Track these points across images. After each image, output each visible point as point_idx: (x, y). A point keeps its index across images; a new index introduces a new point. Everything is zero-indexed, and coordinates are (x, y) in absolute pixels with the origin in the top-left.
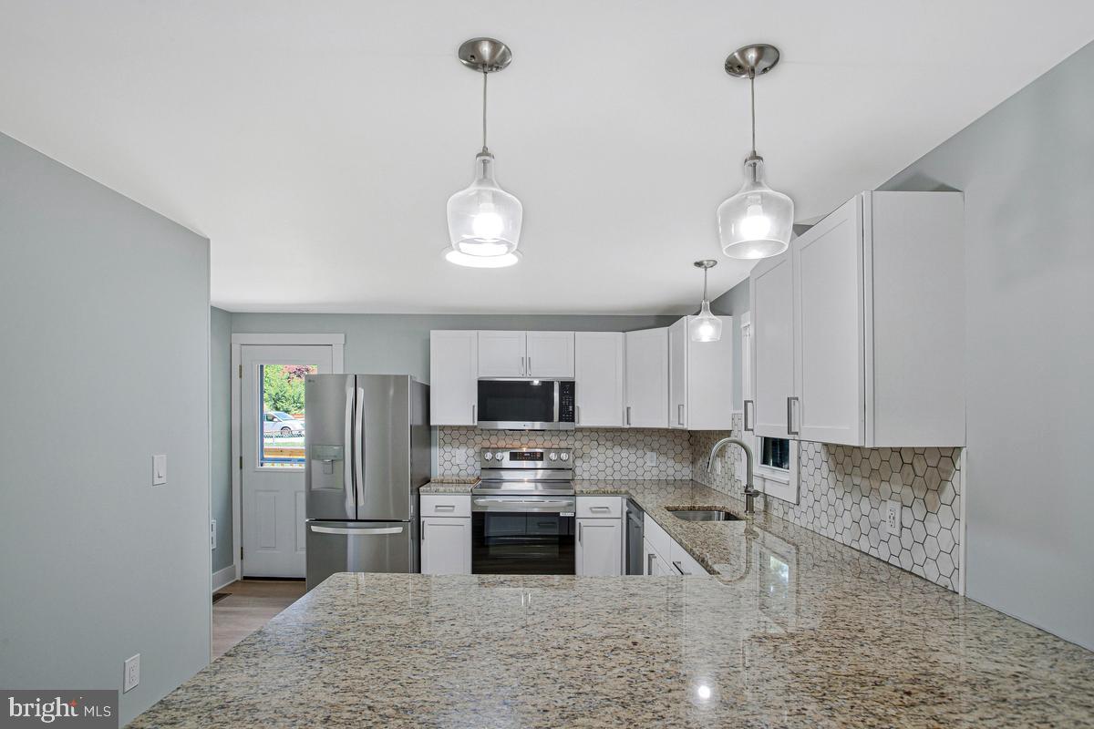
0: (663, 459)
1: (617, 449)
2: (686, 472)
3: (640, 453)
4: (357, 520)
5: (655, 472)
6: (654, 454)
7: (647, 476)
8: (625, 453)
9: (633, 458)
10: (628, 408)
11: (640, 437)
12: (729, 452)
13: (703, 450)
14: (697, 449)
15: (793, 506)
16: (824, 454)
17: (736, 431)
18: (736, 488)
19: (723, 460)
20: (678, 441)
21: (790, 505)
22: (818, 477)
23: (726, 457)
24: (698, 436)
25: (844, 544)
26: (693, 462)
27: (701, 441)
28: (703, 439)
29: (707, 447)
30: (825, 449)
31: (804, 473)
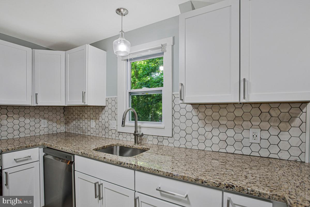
0: (50, 123)
1: (22, 119)
2: (62, 128)
3: (37, 120)
5: (46, 130)
6: (46, 121)
7: (42, 133)
8: (27, 121)
9: (32, 124)
10: (36, 94)
11: (37, 111)
12: (103, 116)
13: (77, 117)
14: (70, 117)
15: (167, 138)
16: (194, 113)
17: (110, 106)
18: (110, 133)
19: (97, 121)
20: (58, 113)
21: (165, 138)
22: (189, 123)
23: (100, 120)
24: (72, 110)
25: (213, 151)
26: (67, 123)
27: (74, 114)
28: (77, 112)
29: (81, 115)
30: (196, 110)
31: (177, 122)
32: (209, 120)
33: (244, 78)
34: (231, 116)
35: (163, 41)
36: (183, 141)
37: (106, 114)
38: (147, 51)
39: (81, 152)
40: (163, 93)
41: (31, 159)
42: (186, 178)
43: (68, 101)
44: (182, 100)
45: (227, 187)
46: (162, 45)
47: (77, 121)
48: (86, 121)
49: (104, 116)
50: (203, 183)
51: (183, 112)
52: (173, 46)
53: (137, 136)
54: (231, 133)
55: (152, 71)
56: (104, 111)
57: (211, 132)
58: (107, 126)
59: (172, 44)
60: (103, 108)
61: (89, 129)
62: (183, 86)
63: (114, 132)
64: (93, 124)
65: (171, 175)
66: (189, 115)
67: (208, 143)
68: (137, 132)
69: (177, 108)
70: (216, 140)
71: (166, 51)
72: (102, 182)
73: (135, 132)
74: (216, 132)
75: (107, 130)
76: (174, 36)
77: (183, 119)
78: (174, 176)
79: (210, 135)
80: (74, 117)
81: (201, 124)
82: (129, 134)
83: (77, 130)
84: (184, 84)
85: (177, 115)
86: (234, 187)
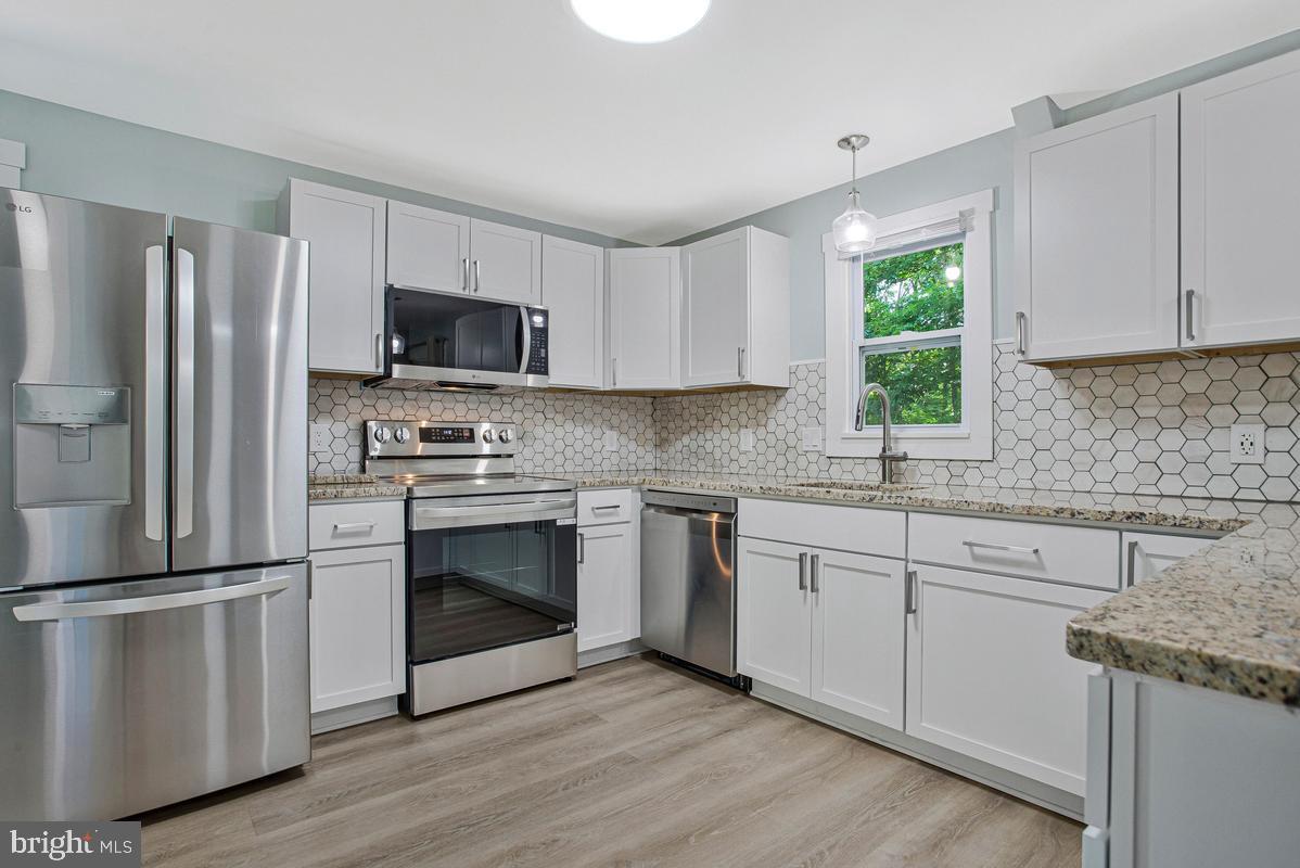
0: (624, 440)
1: (569, 426)
2: (649, 458)
3: (597, 432)
4: (171, 574)
5: (615, 459)
6: (614, 434)
7: (606, 466)
8: (579, 432)
9: (588, 439)
12: (781, 418)
13: (693, 424)
14: (672, 425)
15: (977, 464)
16: (1060, 389)
17: (802, 387)
18: (802, 462)
19: (762, 431)
20: (640, 416)
21: (969, 464)
22: (1044, 420)
23: (772, 426)
24: (677, 408)
25: (1117, 493)
26: (661, 443)
27: (686, 414)
28: (694, 409)
29: (707, 419)
30: (1064, 383)
31: (1006, 420)
32: (1103, 409)
33: (1189, 289)
34: (1172, 394)
35: (963, 204)
36: (1025, 470)
37: (791, 410)
38: (916, 231)
39: (761, 488)
40: (963, 343)
41: (618, 515)
42: (1034, 511)
43: (690, 374)
44: (1023, 353)
45: (1129, 518)
46: (961, 214)
47: (694, 434)
48: (725, 433)
49: (782, 416)
50: (1073, 515)
51: (1026, 390)
52: (992, 213)
53: (890, 462)
54: (1171, 439)
55: (881, 278)
56: (782, 404)
57: (1110, 439)
58: (792, 444)
59: (992, 209)
60: (778, 392)
61: (734, 454)
62: (1025, 319)
63: (813, 457)
64: (747, 439)
65: (998, 509)
66: (1044, 400)
67: (1103, 472)
68: (890, 449)
69: (1006, 382)
70: (1125, 462)
71: (972, 229)
72: (816, 551)
73: (884, 450)
74: (1125, 440)
75: (791, 456)
76: (998, 188)
77: (1026, 410)
78: (1006, 511)
79: (1109, 449)
80: (686, 426)
81: (1080, 419)
82: (862, 461)
83: (693, 460)
84: (1027, 315)
85: (1006, 401)
86: (1145, 515)
